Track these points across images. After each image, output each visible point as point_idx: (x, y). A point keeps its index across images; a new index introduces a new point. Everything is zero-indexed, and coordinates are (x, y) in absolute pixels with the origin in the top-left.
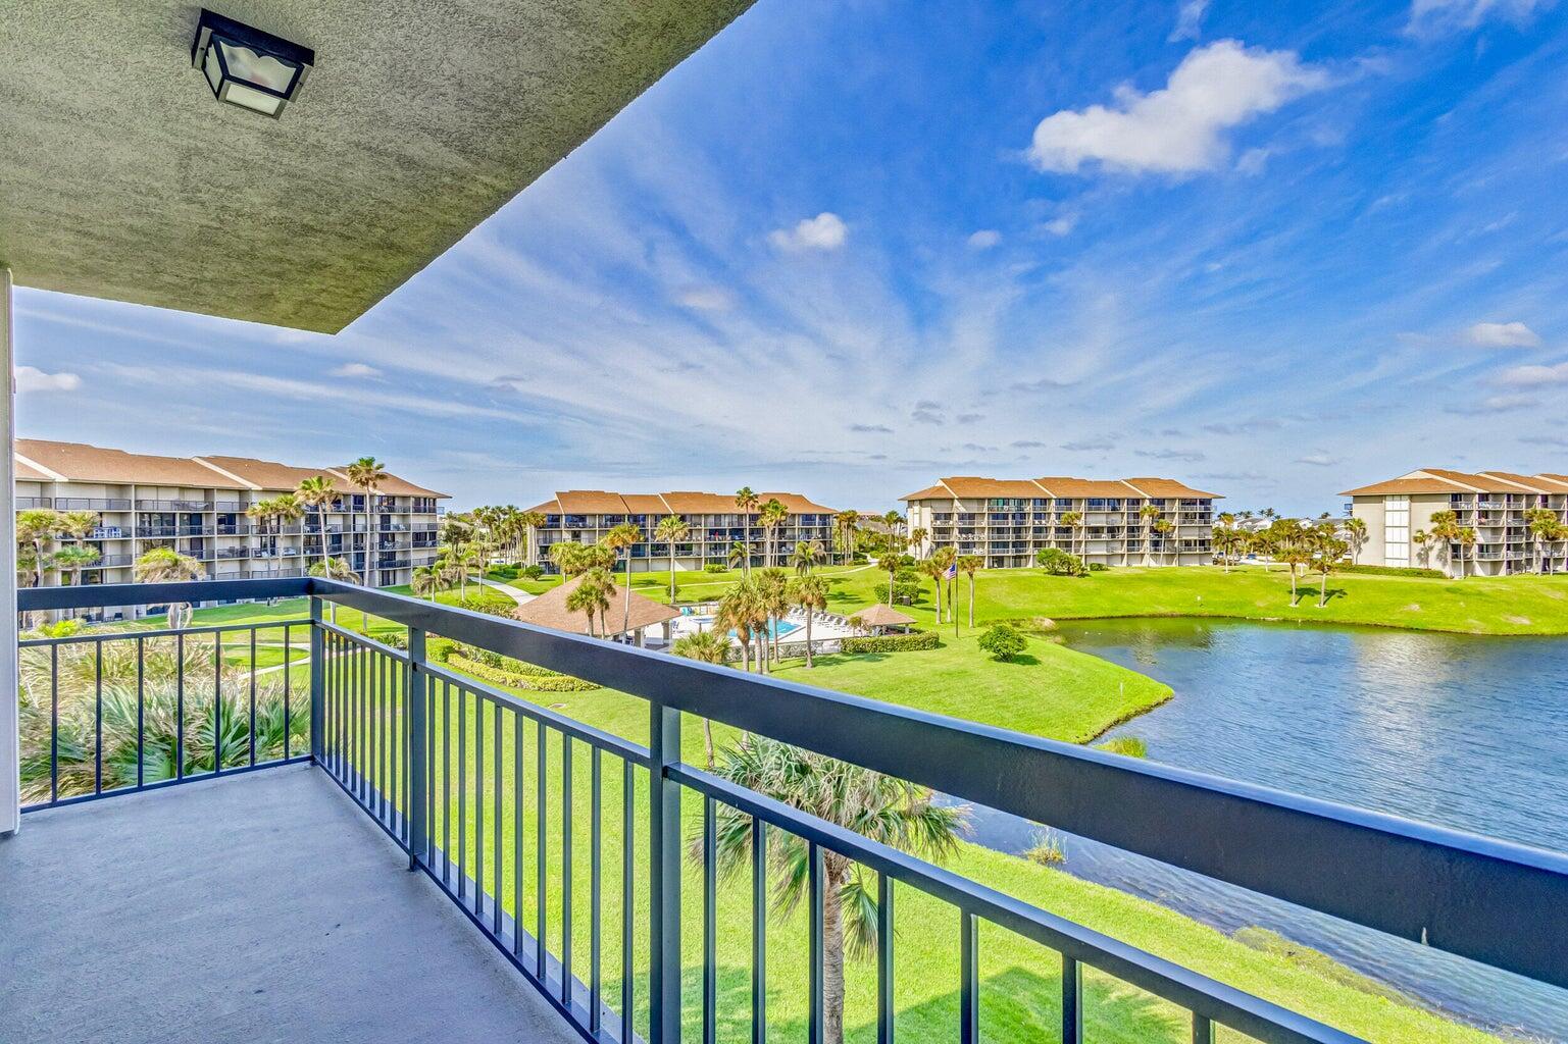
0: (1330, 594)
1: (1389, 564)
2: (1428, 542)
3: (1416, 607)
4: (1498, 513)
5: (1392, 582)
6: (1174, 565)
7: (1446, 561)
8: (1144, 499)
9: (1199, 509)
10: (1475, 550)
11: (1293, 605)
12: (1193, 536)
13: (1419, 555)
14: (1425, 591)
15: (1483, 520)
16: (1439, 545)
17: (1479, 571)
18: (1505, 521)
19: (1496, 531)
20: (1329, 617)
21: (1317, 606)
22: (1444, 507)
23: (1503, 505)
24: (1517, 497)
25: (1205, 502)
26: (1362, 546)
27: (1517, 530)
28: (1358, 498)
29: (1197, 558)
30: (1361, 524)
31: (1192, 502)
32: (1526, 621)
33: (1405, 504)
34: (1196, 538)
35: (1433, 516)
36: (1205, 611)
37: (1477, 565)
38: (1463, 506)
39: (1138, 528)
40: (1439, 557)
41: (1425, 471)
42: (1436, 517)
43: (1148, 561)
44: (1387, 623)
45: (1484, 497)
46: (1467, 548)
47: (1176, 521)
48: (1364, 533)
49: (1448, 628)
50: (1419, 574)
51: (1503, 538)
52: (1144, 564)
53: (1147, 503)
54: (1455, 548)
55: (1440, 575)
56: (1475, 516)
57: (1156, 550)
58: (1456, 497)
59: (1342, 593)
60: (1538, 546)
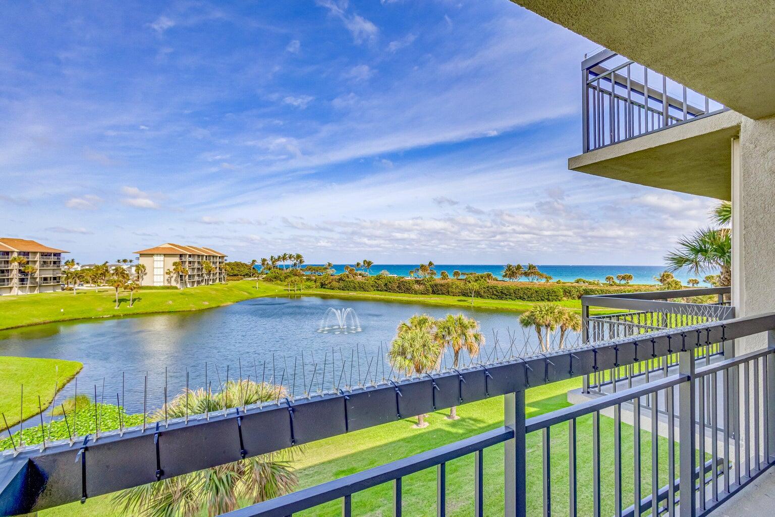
0: (134, 300)
1: (155, 284)
2: (172, 274)
3: (171, 302)
4: (194, 262)
5: (159, 293)
6: (36, 292)
7: (178, 282)
8: (12, 252)
9: (53, 258)
10: (187, 276)
11: (116, 308)
12: (49, 275)
13: (168, 280)
14: (173, 295)
15: (190, 265)
16: (175, 276)
17: (189, 286)
18: (196, 265)
19: (193, 269)
20: (135, 311)
21: (128, 307)
22: (177, 259)
23: (196, 259)
24: (199, 256)
25: (57, 255)
26: (144, 277)
27: (199, 268)
28: (142, 255)
29: (52, 288)
30: (143, 267)
31: (49, 255)
32: (207, 303)
33: (162, 258)
34: (52, 276)
35: (173, 263)
36: (66, 317)
37: (188, 284)
38: (183, 259)
39: (8, 271)
40: (175, 280)
41: (169, 244)
42: (175, 264)
43: (16, 292)
44: (161, 311)
45: (190, 256)
46: (185, 276)
47: (37, 265)
48: (144, 271)
49: (184, 309)
50: (168, 288)
51: (195, 272)
52: (12, 293)
53: (15, 255)
54: (181, 276)
55: (176, 288)
56: (187, 263)
57: (22, 284)
58: (181, 256)
59: (139, 299)
60: (204, 275)
